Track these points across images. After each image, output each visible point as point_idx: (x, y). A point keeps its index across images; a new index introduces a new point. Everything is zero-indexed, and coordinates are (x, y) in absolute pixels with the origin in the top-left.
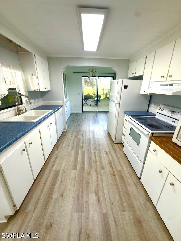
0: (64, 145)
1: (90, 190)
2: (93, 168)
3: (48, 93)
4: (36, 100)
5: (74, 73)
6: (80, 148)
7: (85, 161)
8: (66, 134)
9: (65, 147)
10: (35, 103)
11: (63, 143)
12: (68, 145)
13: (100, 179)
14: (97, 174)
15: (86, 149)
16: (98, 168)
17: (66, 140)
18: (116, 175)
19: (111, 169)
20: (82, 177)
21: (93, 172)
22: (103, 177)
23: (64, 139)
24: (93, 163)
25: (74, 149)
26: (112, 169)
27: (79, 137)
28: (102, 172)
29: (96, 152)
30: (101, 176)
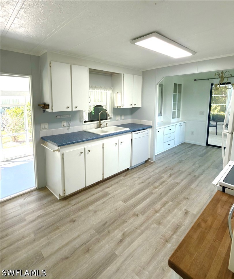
0: (135, 176)
1: (122, 228)
2: (146, 214)
3: (139, 110)
4: (123, 117)
5: (195, 80)
6: (151, 187)
7: (144, 203)
8: (150, 165)
9: (135, 177)
10: (121, 119)
11: (137, 173)
12: (139, 178)
13: (142, 228)
14: (144, 222)
15: (159, 192)
16: (152, 219)
17: (143, 172)
18: (170, 243)
19: (170, 233)
20: (124, 213)
21: (142, 218)
22: (148, 230)
23: (142, 170)
24: (152, 210)
25: (143, 185)
26: (172, 233)
27: (163, 175)
28: (154, 225)
29: (170, 203)
30: (147, 228)
